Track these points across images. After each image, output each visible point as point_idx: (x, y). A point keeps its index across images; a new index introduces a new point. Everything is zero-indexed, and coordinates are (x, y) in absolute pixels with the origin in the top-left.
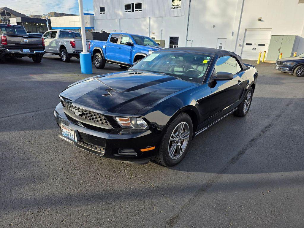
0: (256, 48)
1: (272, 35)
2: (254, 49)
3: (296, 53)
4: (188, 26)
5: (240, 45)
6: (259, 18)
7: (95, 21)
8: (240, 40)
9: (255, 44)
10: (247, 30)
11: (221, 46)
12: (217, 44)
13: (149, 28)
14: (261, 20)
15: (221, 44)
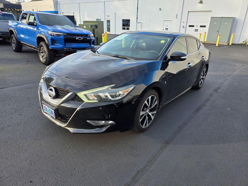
0: (197, 30)
1: (211, 17)
2: (196, 30)
3: (234, 34)
4: (138, 9)
5: (183, 27)
6: (200, 1)
7: (58, 5)
8: (184, 22)
9: (197, 26)
10: (189, 12)
11: (167, 28)
12: (163, 26)
13: (104, 12)
14: (202, 3)
15: (167, 26)
